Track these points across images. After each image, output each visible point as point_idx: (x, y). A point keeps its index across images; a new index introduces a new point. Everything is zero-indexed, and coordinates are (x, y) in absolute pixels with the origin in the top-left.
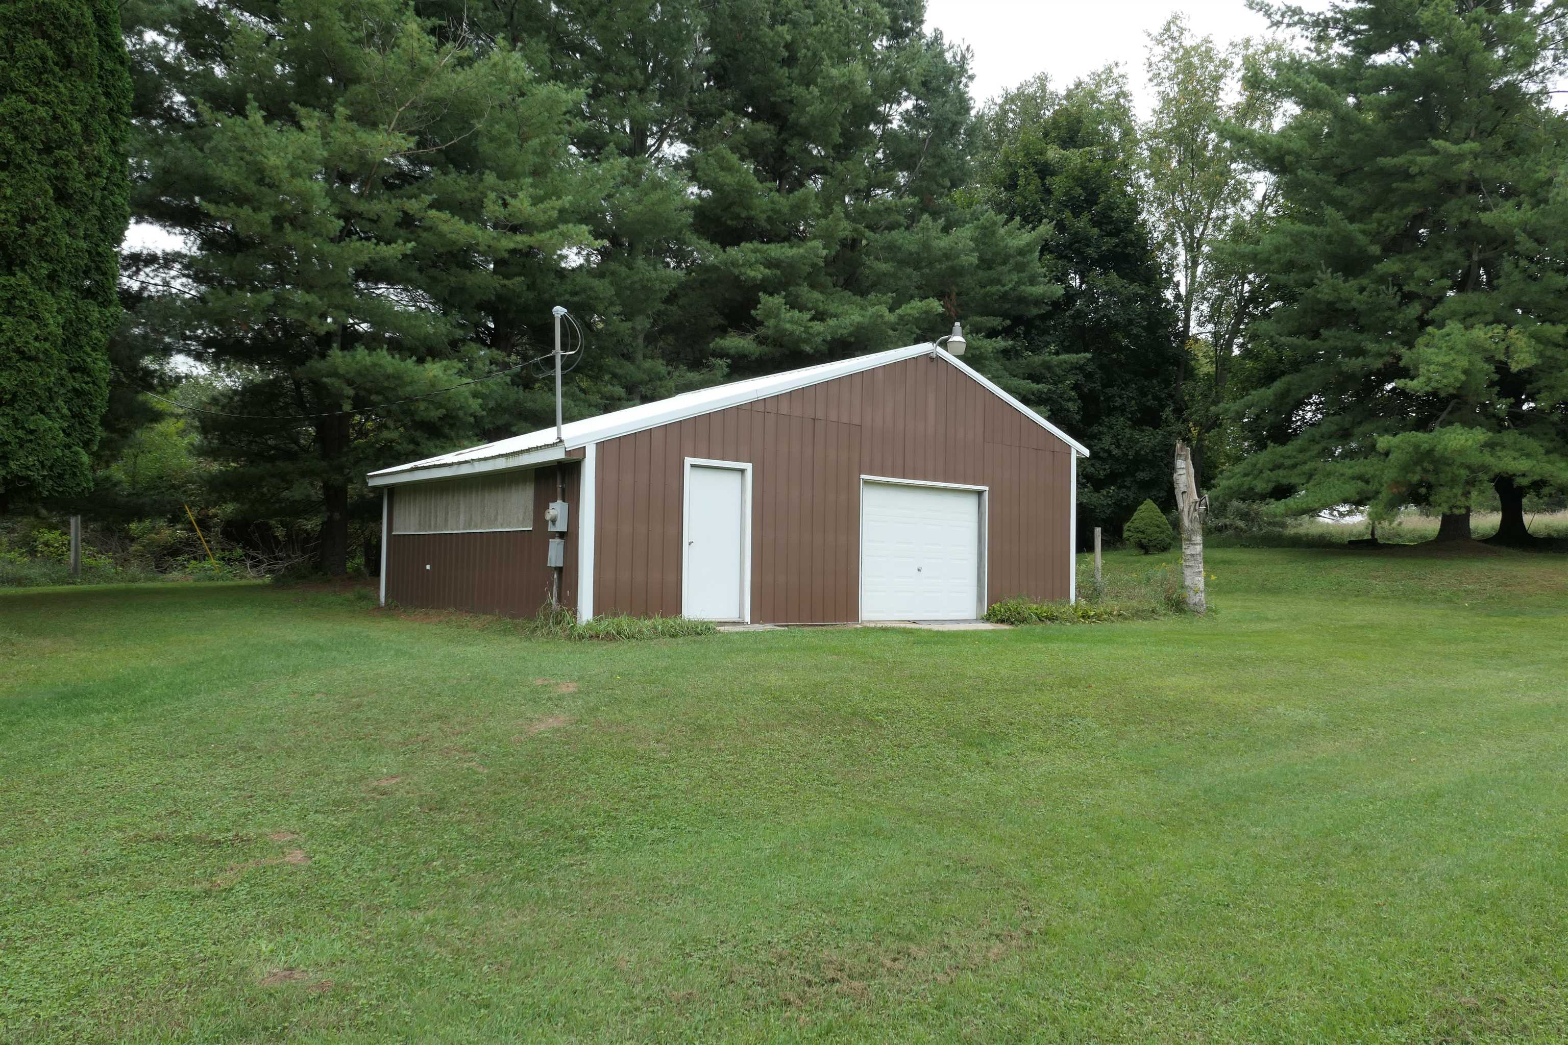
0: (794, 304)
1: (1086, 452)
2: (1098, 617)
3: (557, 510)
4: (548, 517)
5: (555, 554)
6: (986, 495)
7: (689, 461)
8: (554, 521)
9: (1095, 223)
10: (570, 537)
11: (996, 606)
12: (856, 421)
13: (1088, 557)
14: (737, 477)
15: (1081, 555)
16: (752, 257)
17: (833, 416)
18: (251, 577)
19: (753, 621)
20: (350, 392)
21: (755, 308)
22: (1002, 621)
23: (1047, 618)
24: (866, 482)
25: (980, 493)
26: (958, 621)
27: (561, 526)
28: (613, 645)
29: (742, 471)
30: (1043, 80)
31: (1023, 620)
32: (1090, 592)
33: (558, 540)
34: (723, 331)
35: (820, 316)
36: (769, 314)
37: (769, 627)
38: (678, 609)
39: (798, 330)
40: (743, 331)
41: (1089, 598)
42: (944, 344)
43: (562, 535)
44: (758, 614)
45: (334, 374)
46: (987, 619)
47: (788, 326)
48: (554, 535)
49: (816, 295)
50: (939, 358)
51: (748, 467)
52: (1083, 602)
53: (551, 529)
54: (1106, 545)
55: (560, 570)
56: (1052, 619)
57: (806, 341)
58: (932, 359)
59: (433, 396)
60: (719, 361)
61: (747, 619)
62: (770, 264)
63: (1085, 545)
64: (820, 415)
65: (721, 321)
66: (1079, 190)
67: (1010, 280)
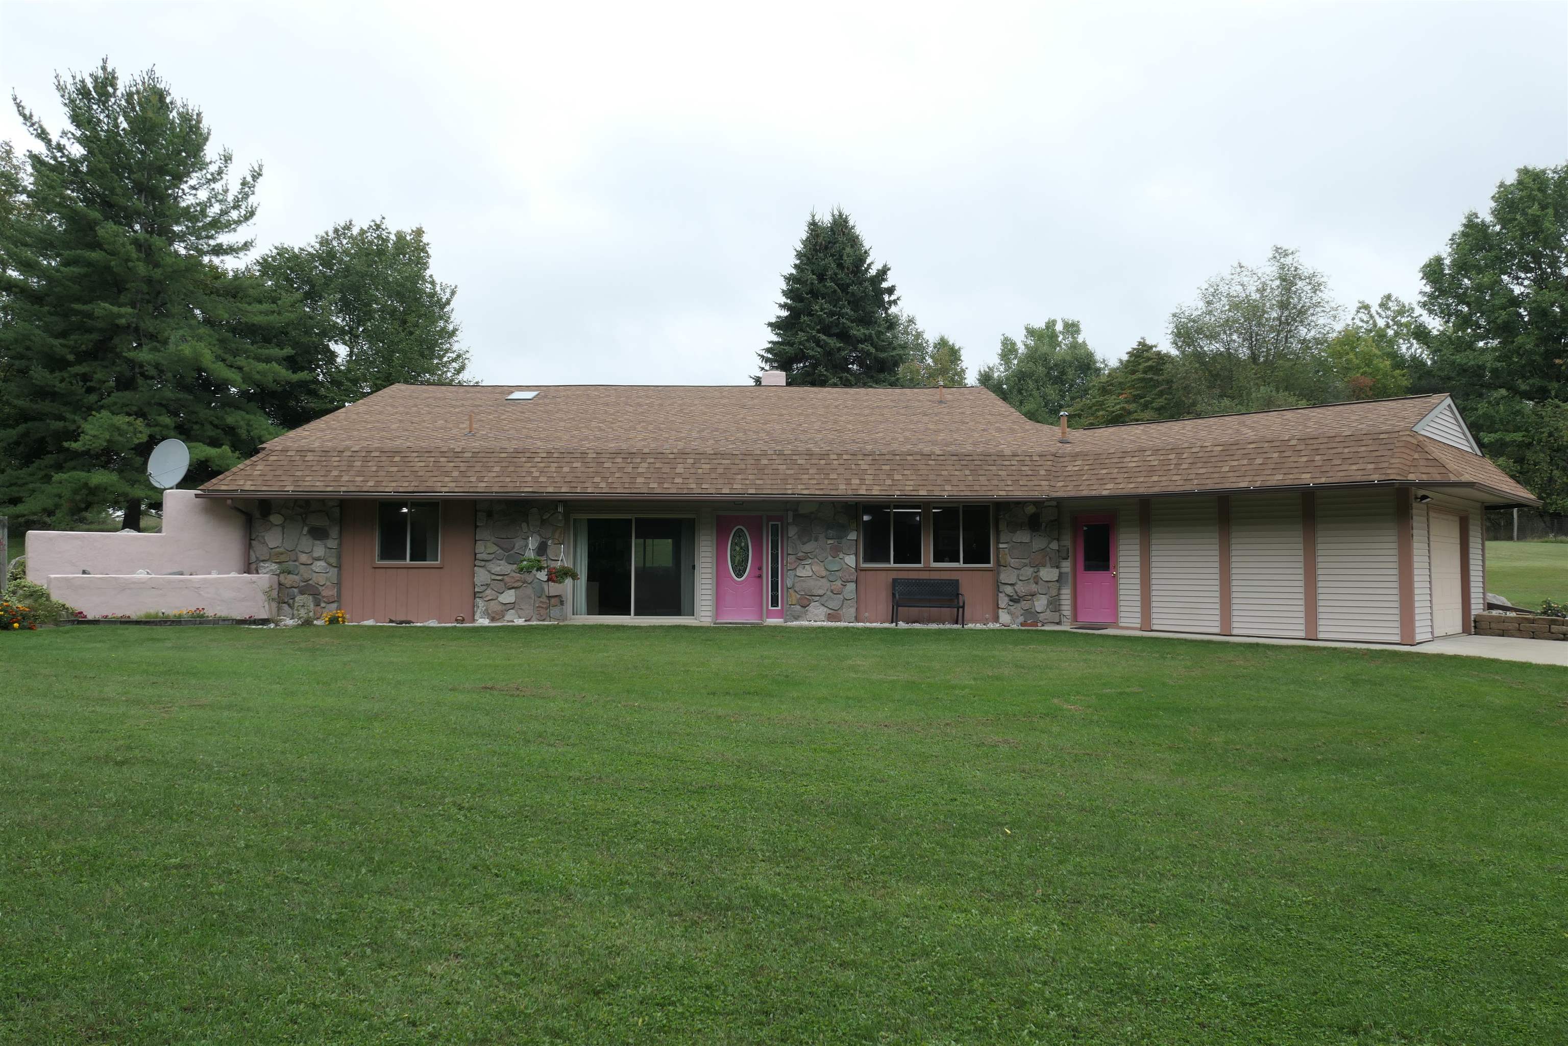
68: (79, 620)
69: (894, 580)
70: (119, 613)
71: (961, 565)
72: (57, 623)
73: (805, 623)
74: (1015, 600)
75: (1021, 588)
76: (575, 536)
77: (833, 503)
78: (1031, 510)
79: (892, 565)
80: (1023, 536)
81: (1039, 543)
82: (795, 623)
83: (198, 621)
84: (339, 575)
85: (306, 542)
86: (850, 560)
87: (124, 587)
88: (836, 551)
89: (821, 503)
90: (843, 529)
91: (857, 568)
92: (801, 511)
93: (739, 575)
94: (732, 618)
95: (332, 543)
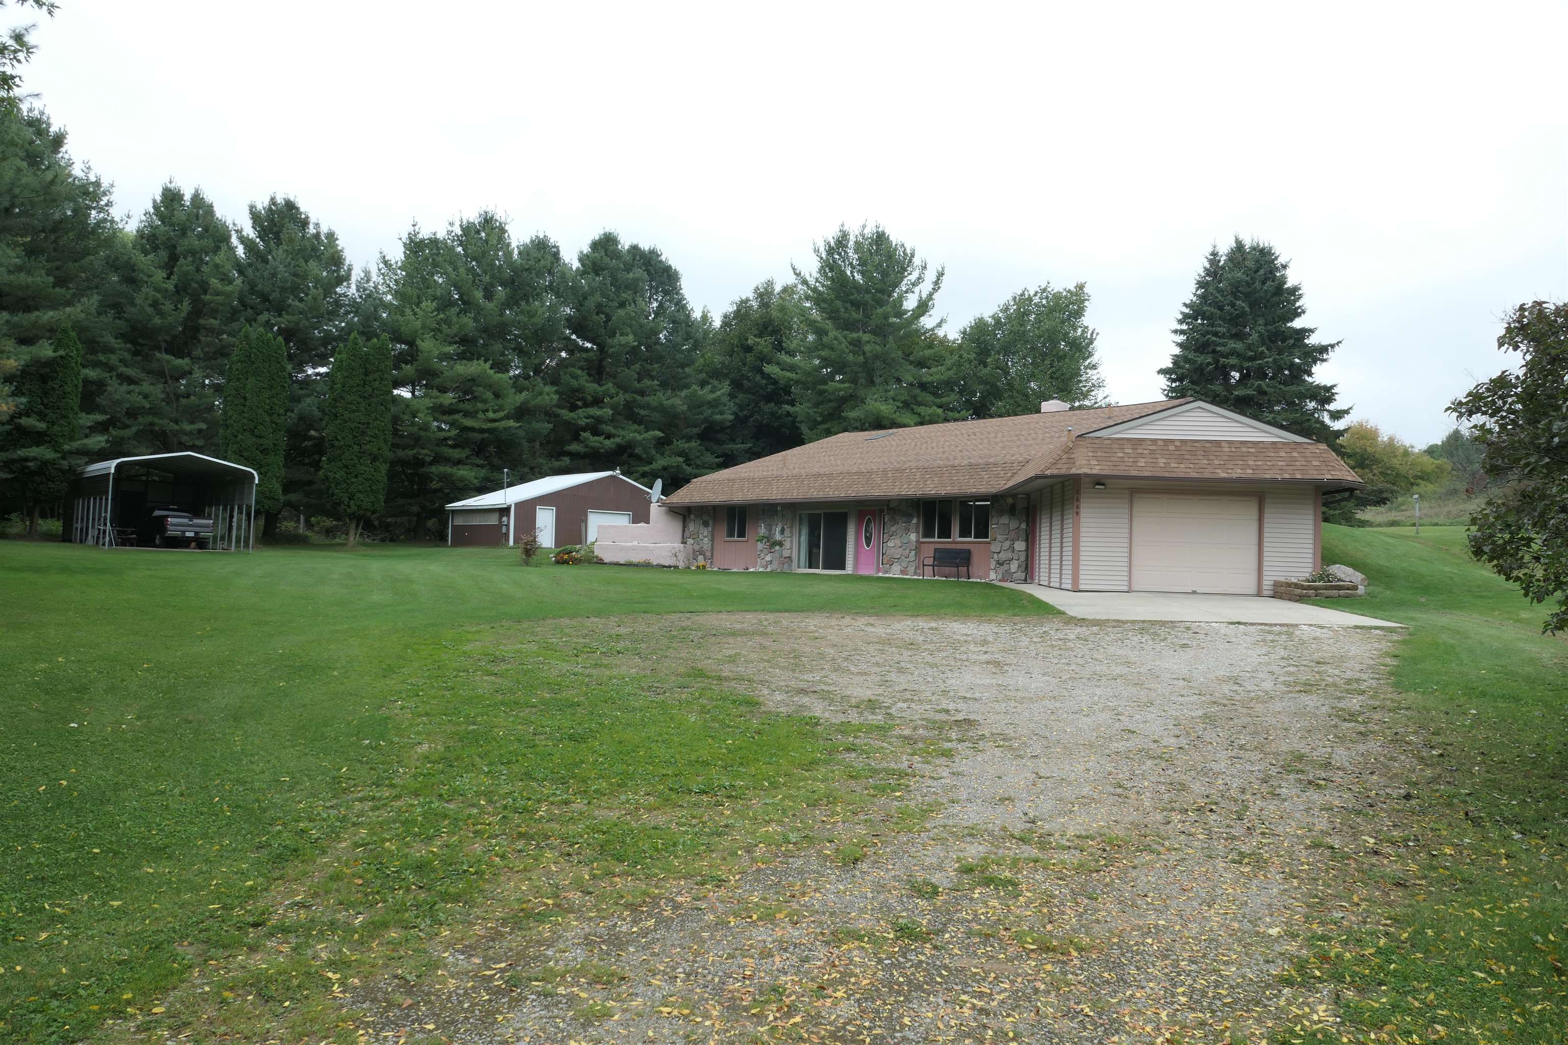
3: (505, 519)
4: (502, 521)
5: (504, 529)
6: (631, 515)
7: (538, 507)
10: (508, 526)
12: (587, 495)
17: (580, 494)
20: (437, 479)
24: (590, 512)
27: (504, 523)
29: (552, 509)
37: (560, 546)
38: (535, 544)
43: (506, 525)
44: (557, 544)
45: (432, 473)
50: (615, 476)
51: (554, 508)
53: (502, 524)
55: (505, 533)
58: (613, 477)
59: (462, 479)
61: (554, 546)
64: (576, 494)
68: (600, 562)
69: (935, 549)
70: (615, 560)
71: (972, 539)
72: (589, 563)
73: (891, 575)
74: (1000, 563)
75: (1003, 556)
76: (800, 524)
77: (906, 500)
78: (1010, 501)
79: (936, 539)
80: (1005, 520)
81: (1014, 524)
82: (887, 575)
83: (647, 566)
84: (712, 545)
85: (702, 528)
86: (913, 537)
87: (622, 549)
88: (907, 530)
89: (900, 500)
90: (910, 516)
91: (917, 541)
92: (891, 506)
93: (868, 546)
94: (863, 572)
95: (710, 529)
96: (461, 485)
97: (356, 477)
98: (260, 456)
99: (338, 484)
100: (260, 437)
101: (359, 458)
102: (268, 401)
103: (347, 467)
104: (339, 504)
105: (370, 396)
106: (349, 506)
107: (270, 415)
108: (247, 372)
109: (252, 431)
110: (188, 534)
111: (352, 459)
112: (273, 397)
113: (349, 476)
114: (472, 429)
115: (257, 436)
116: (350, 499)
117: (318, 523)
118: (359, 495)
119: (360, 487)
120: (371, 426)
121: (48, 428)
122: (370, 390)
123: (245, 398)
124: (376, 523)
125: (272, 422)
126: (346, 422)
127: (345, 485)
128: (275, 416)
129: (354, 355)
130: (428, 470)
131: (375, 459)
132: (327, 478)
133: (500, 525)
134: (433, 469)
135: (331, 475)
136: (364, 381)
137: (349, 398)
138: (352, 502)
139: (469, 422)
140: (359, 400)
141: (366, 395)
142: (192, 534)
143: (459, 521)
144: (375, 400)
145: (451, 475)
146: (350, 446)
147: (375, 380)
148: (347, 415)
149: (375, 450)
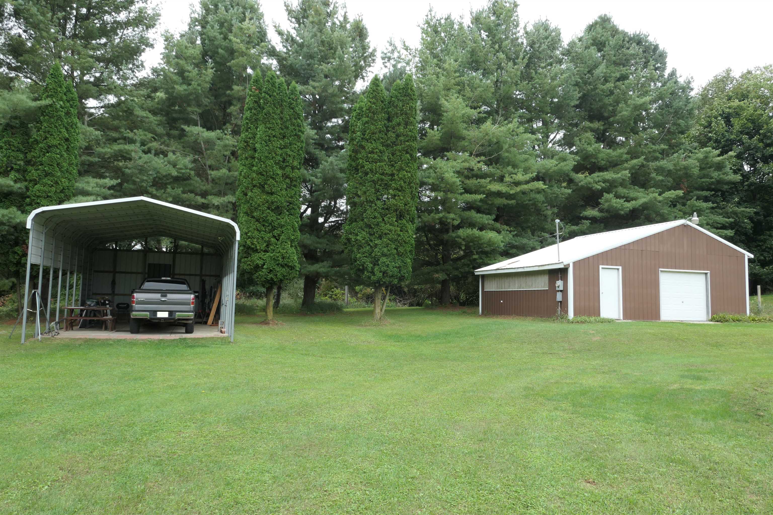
0: (617, 196)
1: (752, 256)
2: (760, 320)
3: (559, 284)
4: (557, 285)
5: (559, 297)
6: (709, 274)
7: (601, 267)
8: (558, 287)
9: (761, 141)
10: (565, 292)
11: (715, 316)
12: (657, 250)
13: (755, 297)
14: (617, 270)
15: (752, 297)
16: (597, 179)
17: (649, 249)
18: (400, 306)
19: (624, 319)
20: (464, 243)
21: (601, 199)
22: (718, 321)
23: (737, 320)
24: (661, 271)
25: (706, 274)
26: (699, 321)
27: (561, 288)
28: (584, 325)
29: (618, 269)
30: (728, 71)
31: (727, 321)
32: (756, 311)
33: (560, 293)
34: (584, 207)
35: (628, 200)
36: (607, 201)
37: (630, 321)
38: (599, 315)
39: (619, 206)
40: (593, 207)
41: (755, 313)
42: (690, 220)
43: (561, 291)
44: (625, 317)
45: (459, 237)
46: (711, 320)
47: (614, 204)
48: (558, 291)
49: (625, 191)
50: (688, 225)
51: (620, 268)
52: (753, 314)
53: (557, 289)
54: (762, 293)
55: (561, 302)
56: (739, 321)
57: (622, 210)
58: (685, 226)
60: (585, 221)
61: (622, 318)
62: (605, 181)
63: (753, 292)
64: (644, 249)
65: (582, 203)
66: (750, 125)
67: (715, 175)
96: (488, 249)
97: (380, 237)
98: (272, 217)
99: (360, 247)
100: (272, 194)
101: (383, 216)
102: (279, 152)
103: (369, 226)
104: (362, 271)
105: (394, 143)
106: (373, 273)
107: (281, 168)
108: (256, 120)
109: (262, 187)
110: (161, 315)
111: (375, 218)
112: (285, 147)
113: (372, 238)
114: (499, 194)
115: (268, 193)
116: (374, 265)
117: (361, 290)
118: (384, 259)
119: (385, 250)
120: (396, 177)
121: (27, 189)
122: (394, 135)
123: (255, 150)
124: (406, 290)
125: (286, 176)
126: (366, 174)
127: (368, 248)
128: (288, 169)
129: (374, 97)
130: (454, 235)
131: (400, 216)
132: (349, 240)
133: (553, 289)
134: (461, 232)
135: (352, 237)
136: (387, 127)
137: (369, 146)
138: (376, 268)
139: (495, 187)
140: (381, 148)
141: (389, 142)
142: (165, 315)
143: (491, 287)
144: (399, 147)
145: (479, 238)
146: (372, 202)
147: (399, 124)
148: (368, 166)
149: (401, 205)
